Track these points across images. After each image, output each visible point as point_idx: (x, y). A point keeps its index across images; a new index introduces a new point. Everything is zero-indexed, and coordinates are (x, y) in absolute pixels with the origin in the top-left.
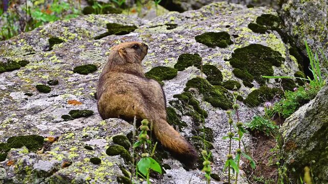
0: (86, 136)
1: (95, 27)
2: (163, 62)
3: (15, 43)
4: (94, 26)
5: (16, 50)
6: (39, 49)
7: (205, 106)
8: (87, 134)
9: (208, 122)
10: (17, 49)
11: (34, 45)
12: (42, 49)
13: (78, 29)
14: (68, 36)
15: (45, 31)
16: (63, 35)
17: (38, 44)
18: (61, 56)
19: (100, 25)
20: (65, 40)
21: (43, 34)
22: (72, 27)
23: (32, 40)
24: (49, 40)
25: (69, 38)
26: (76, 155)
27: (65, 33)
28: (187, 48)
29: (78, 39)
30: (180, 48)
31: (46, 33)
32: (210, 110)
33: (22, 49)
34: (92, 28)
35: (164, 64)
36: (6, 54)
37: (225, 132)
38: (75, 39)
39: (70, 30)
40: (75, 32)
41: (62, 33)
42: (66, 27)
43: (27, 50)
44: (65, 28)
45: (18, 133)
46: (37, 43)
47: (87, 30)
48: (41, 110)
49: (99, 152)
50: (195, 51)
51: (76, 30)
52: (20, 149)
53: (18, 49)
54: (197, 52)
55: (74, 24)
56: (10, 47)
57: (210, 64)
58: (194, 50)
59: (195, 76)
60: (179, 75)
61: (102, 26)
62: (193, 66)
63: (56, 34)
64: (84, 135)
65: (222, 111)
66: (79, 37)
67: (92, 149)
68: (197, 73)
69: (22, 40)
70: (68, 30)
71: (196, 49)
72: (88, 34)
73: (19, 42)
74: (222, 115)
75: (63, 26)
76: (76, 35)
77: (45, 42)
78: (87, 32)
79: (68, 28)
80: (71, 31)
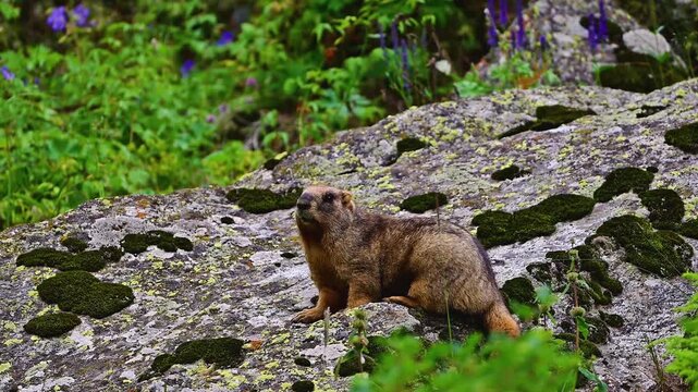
0: (312, 338)
1: (508, 115)
2: (576, 184)
3: (326, 152)
4: (506, 113)
5: (325, 165)
6: (373, 163)
7: (623, 272)
8: (314, 334)
9: (619, 304)
10: (327, 162)
11: (365, 154)
12: (380, 162)
13: (467, 119)
14: (442, 134)
15: (395, 126)
16: (430, 134)
17: (375, 152)
18: (398, 177)
19: (522, 110)
20: (433, 142)
21: (389, 132)
22: (456, 116)
23: (362, 144)
24: (399, 144)
25: (444, 137)
26: (270, 376)
27: (436, 130)
28: (639, 155)
29: (463, 140)
30: (626, 155)
31: (396, 129)
32: (631, 279)
33: (338, 162)
34: (502, 117)
35: (576, 189)
36: (303, 174)
37: (650, 323)
38: (454, 140)
39: (450, 121)
40: (460, 125)
41: (429, 129)
42: (442, 115)
43: (347, 165)
44: (439, 118)
45: (204, 335)
46: (371, 150)
47: (488, 120)
48: (287, 287)
49: (320, 369)
50: (654, 162)
51: (463, 122)
52: (191, 366)
53: (329, 162)
54: (658, 162)
55: (462, 111)
56: (313, 160)
57: (670, 187)
58: (652, 159)
59: (625, 212)
60: (597, 211)
61: (526, 111)
62: (631, 193)
63: (416, 130)
64: (308, 337)
65: (659, 280)
66: (465, 135)
67: (308, 364)
68: (634, 206)
69: (343, 145)
70: (444, 123)
71: (657, 157)
72: (487, 130)
73: (336, 149)
74: (656, 288)
75: (437, 115)
76: (459, 131)
77: (389, 147)
78: (486, 125)
79: (446, 118)
80: (452, 124)
